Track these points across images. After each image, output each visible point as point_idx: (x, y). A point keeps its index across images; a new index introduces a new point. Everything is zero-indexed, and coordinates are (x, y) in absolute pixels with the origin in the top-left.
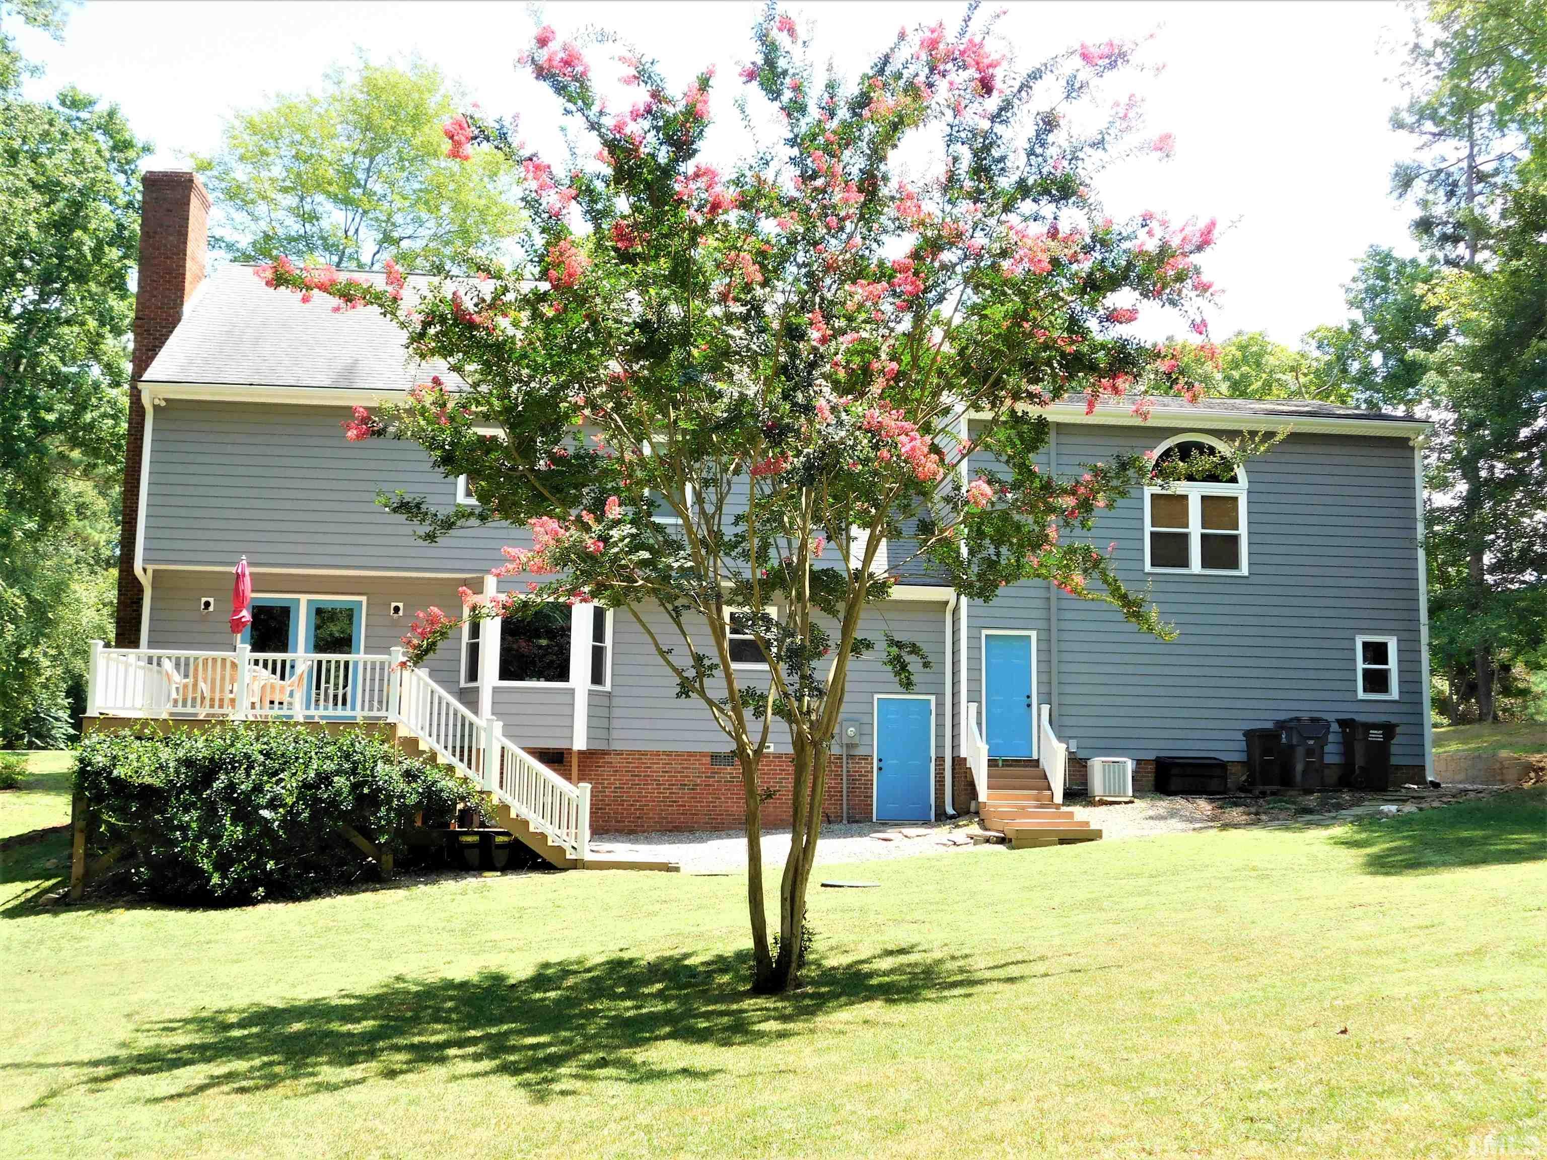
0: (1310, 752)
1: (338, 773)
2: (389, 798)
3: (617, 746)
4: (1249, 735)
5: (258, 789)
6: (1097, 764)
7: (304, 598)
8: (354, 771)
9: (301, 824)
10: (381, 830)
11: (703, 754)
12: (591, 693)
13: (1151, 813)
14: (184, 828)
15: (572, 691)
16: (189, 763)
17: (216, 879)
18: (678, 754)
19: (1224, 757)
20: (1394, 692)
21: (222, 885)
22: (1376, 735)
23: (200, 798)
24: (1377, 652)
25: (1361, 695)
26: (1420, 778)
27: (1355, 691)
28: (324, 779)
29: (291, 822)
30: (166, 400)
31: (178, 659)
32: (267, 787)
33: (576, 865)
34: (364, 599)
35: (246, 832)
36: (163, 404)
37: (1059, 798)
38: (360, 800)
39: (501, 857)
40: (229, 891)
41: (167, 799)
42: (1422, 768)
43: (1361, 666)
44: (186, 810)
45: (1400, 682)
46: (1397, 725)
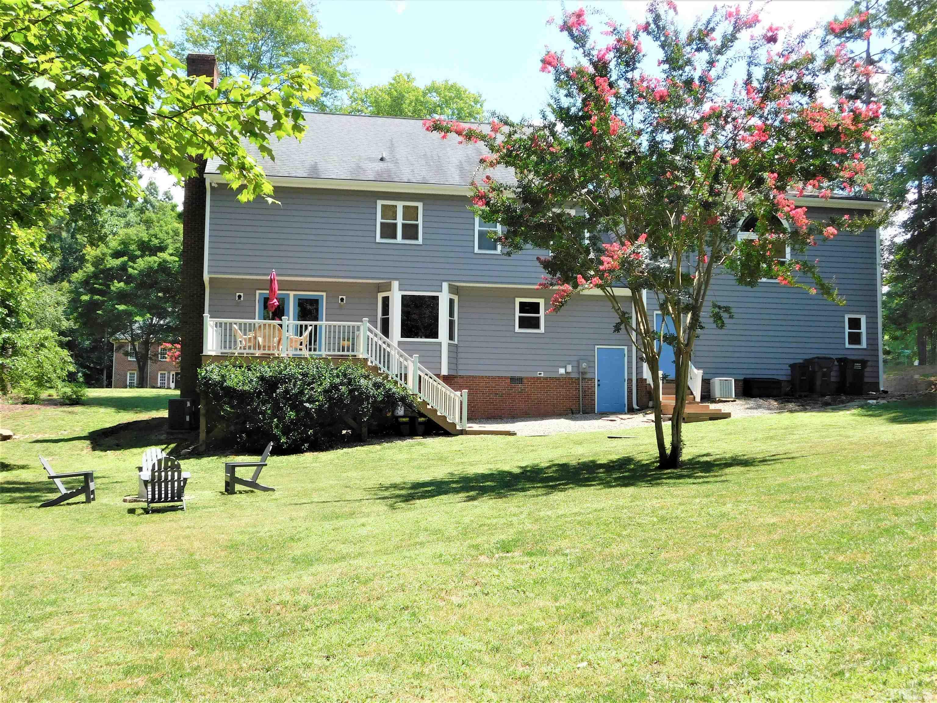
0: (824, 375)
1: (342, 384)
2: (368, 398)
3: (461, 373)
4: (793, 366)
5: (301, 392)
6: (717, 382)
7: (292, 294)
8: (349, 383)
9: (324, 411)
10: (364, 414)
11: (506, 378)
12: (449, 345)
13: (747, 406)
14: (263, 413)
15: (440, 344)
16: (262, 378)
17: (283, 440)
18: (493, 378)
19: (780, 378)
20: (864, 345)
21: (286, 443)
22: (858, 366)
23: (271, 397)
24: (855, 323)
25: (847, 345)
26: (877, 390)
27: (844, 344)
28: (335, 387)
29: (319, 410)
30: (217, 183)
31: (240, 324)
32: (306, 392)
33: (463, 432)
34: (324, 294)
35: (297, 415)
36: (216, 186)
37: (698, 399)
38: (353, 398)
39: (421, 429)
40: (290, 445)
41: (252, 399)
42: (878, 383)
43: (847, 330)
44: (264, 404)
45: (867, 339)
46: (868, 361)
